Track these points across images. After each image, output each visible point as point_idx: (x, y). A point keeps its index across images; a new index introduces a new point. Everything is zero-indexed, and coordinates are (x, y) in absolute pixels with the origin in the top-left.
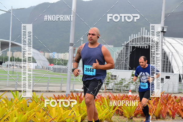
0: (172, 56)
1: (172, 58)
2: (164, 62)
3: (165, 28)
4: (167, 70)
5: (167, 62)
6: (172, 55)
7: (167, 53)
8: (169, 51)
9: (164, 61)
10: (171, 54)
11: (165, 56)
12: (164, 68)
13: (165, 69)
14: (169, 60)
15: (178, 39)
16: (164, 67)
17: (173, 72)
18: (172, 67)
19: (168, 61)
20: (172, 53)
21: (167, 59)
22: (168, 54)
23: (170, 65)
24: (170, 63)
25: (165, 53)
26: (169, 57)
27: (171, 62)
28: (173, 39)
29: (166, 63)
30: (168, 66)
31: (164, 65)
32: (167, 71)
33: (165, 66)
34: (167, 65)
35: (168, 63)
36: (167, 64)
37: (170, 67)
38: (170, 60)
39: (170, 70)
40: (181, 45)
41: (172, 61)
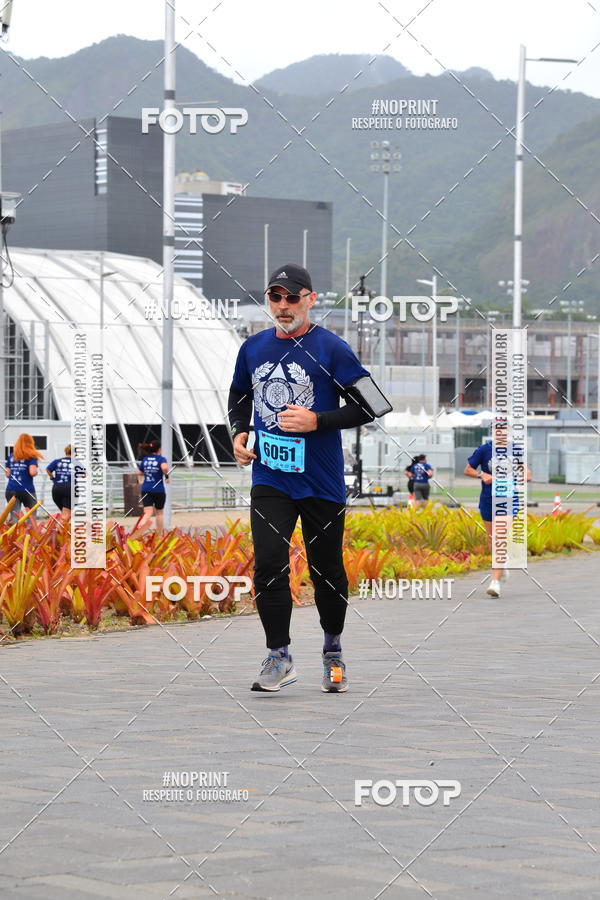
0: (46, 337)
1: (46, 349)
2: (12, 373)
3: (10, 200)
4: (26, 408)
5: (26, 368)
6: (48, 333)
7: (24, 327)
8: (34, 317)
9: (12, 368)
10: (40, 329)
11: (12, 342)
12: (12, 400)
13: (16, 403)
14: (36, 360)
15: (71, 257)
16: (12, 393)
17: (56, 417)
18: (51, 391)
19: (31, 363)
20: (47, 323)
21: (26, 355)
22: (27, 333)
23: (41, 382)
24: (39, 373)
25: (12, 328)
26: (33, 344)
27: (43, 367)
28: (45, 255)
29: (18, 376)
30: (33, 389)
31: (12, 383)
32: (26, 413)
33: (18, 389)
34: (26, 385)
35: (30, 376)
36: (26, 382)
37: (41, 395)
38: (41, 360)
39: (40, 408)
40: (83, 282)
41: (47, 363)
